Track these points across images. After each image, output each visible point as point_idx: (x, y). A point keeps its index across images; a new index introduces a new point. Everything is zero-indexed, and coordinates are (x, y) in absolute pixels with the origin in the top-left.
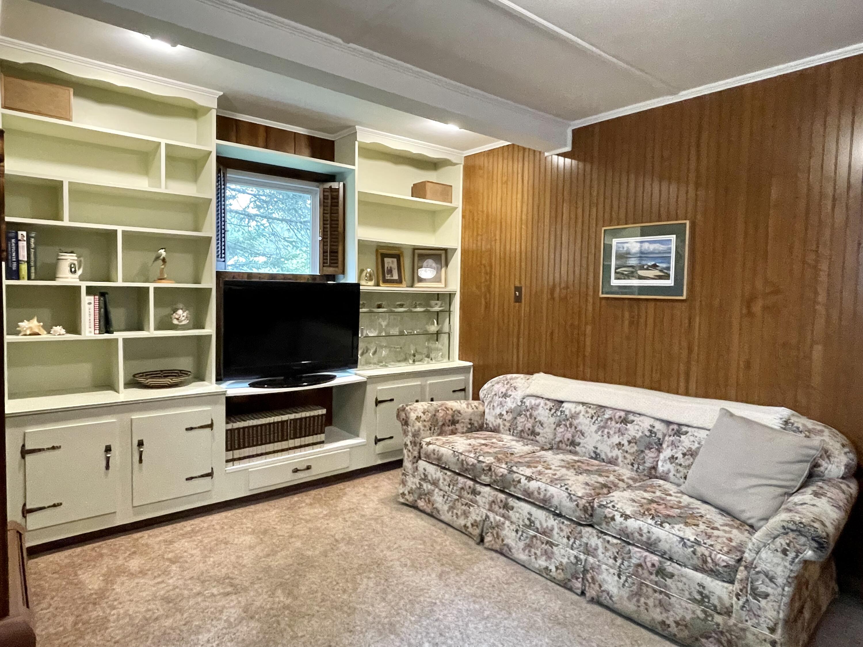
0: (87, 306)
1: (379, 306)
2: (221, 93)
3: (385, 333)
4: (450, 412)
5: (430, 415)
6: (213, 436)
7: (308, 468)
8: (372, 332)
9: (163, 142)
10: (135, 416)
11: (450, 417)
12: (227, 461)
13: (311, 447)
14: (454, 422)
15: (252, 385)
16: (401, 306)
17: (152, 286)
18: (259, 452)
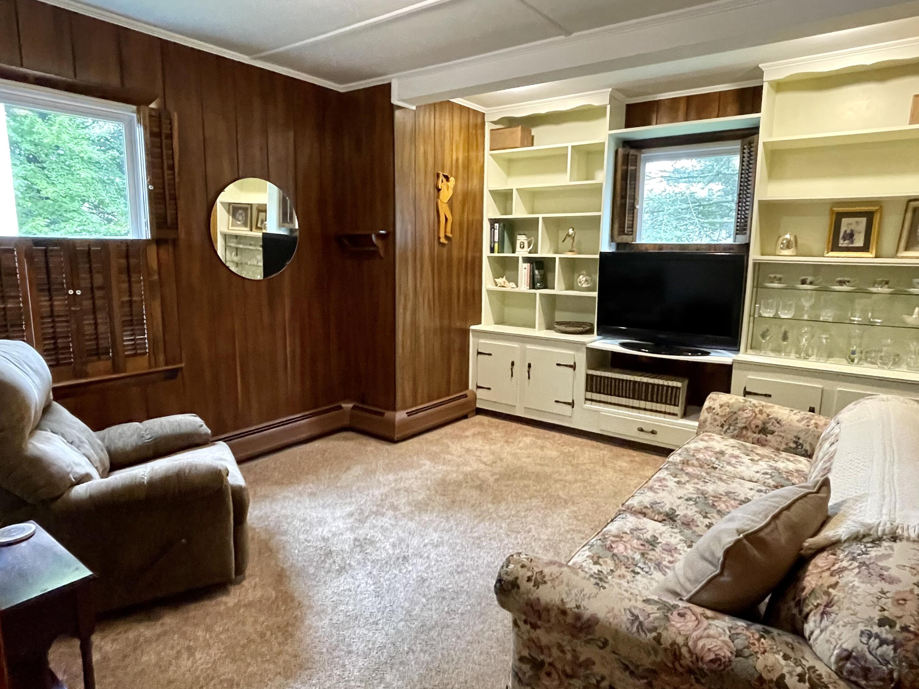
0: (524, 270)
1: (804, 282)
2: (611, 89)
3: (809, 316)
4: (764, 416)
5: (728, 410)
6: (574, 376)
7: (653, 432)
8: (785, 314)
9: (570, 145)
10: (529, 346)
11: (759, 423)
12: (586, 399)
13: (662, 415)
14: (764, 430)
15: (623, 345)
16: (841, 283)
17: (557, 256)
18: (613, 402)
